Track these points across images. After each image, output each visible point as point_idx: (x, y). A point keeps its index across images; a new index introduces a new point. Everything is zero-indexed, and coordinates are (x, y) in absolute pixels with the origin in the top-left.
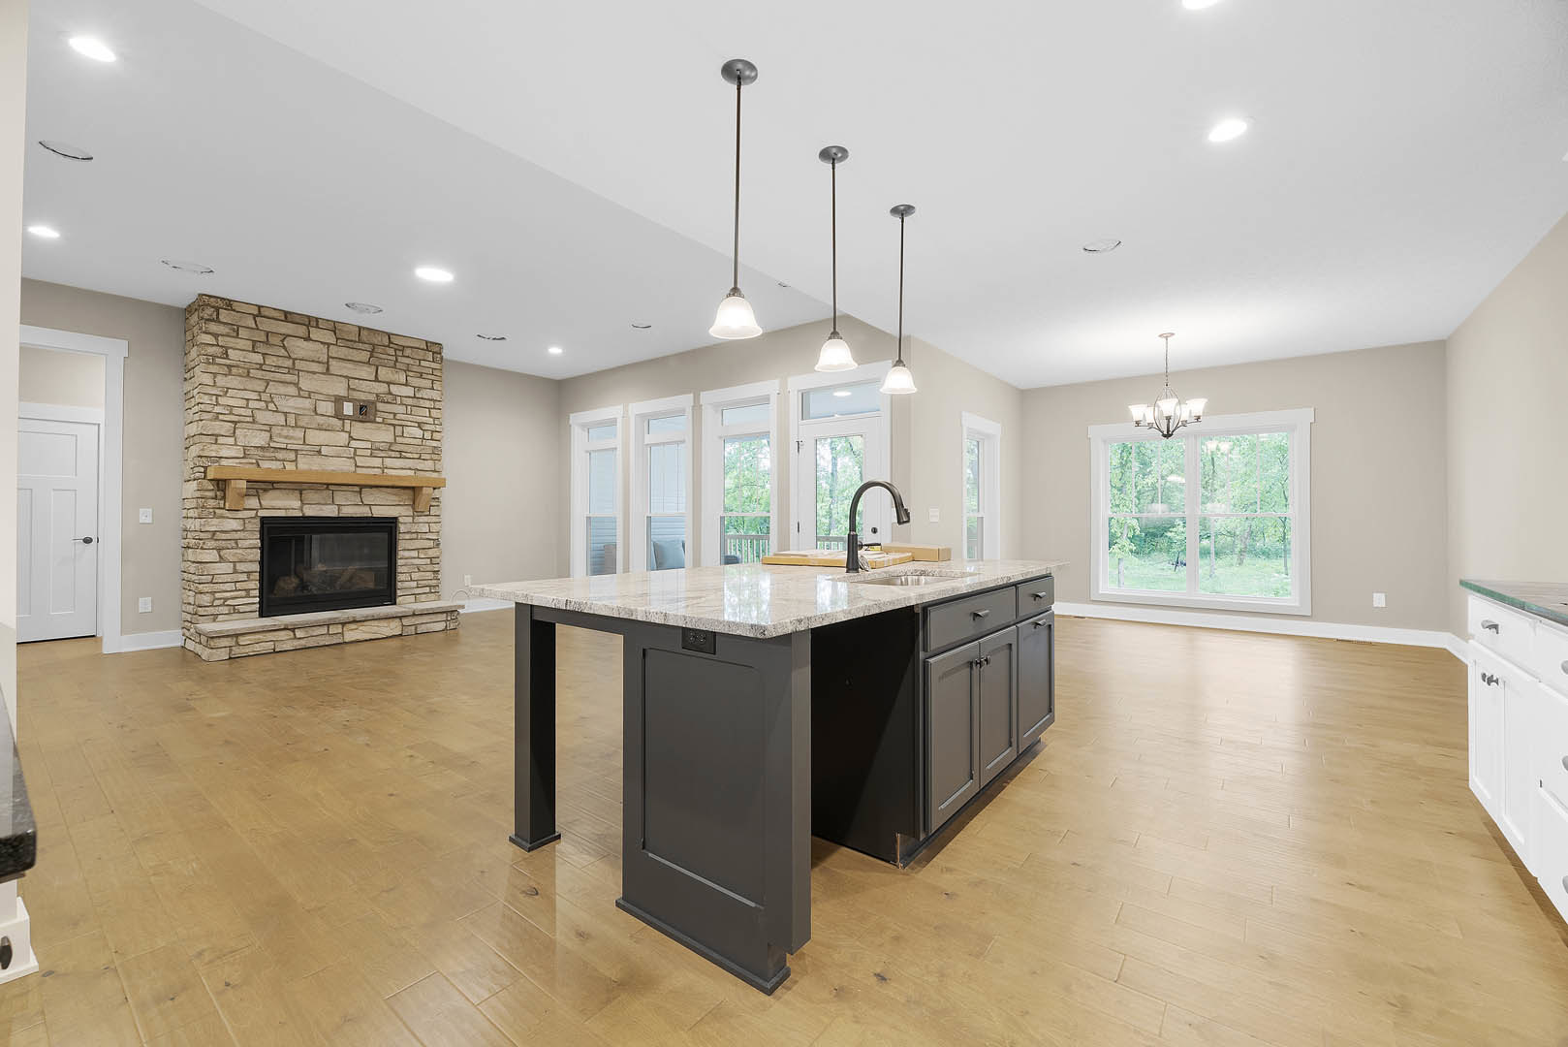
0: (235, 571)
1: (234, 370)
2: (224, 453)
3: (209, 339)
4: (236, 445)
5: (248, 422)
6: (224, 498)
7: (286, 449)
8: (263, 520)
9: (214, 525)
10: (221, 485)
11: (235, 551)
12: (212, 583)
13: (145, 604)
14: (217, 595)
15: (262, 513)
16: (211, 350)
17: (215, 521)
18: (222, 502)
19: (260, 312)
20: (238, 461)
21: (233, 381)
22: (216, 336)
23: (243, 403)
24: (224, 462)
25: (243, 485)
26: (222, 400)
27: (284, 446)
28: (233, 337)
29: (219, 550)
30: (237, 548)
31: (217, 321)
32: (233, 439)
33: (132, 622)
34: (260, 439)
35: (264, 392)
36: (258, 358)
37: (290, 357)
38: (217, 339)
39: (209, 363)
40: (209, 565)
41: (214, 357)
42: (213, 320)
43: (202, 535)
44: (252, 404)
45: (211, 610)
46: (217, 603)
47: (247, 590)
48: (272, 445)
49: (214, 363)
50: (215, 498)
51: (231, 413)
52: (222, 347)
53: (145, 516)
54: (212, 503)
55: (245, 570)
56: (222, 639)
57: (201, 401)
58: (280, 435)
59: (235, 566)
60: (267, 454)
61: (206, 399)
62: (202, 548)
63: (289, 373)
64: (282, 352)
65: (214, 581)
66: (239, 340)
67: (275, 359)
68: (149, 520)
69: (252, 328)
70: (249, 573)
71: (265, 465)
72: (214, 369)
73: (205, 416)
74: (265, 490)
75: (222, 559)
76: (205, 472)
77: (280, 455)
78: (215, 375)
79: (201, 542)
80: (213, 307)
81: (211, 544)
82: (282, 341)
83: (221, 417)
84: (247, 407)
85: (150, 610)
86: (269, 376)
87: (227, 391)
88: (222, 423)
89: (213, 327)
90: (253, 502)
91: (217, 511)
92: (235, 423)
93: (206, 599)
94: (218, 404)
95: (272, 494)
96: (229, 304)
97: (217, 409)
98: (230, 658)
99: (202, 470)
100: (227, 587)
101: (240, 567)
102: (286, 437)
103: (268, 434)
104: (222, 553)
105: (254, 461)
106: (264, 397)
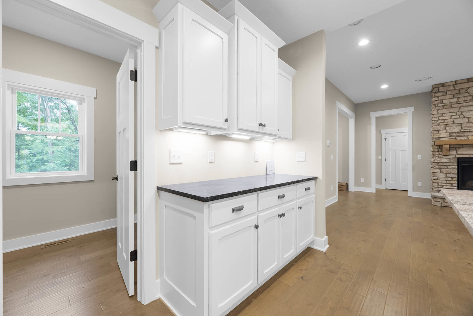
0: (446, 177)
1: (445, 107)
2: (442, 136)
3: (436, 99)
4: (446, 132)
5: (451, 124)
6: (442, 151)
7: (469, 131)
8: (458, 159)
9: (438, 160)
10: (440, 147)
11: (446, 169)
12: (437, 179)
13: (420, 184)
14: (440, 184)
15: (458, 156)
16: (436, 102)
17: (439, 159)
18: (441, 153)
19: (456, 83)
20: (447, 138)
21: (445, 111)
22: (438, 97)
23: (450, 117)
24: (442, 139)
25: (448, 146)
26: (440, 118)
27: (468, 130)
28: (445, 95)
29: (440, 169)
30: (447, 168)
31: (439, 92)
32: (445, 131)
33: (416, 189)
34: (457, 129)
35: (459, 111)
36: (456, 100)
37: (470, 95)
38: (438, 98)
39: (436, 107)
40: (436, 174)
41: (437, 104)
42: (437, 92)
43: (434, 164)
44: (453, 117)
45: (437, 189)
46: (439, 186)
47: (452, 184)
48: (462, 131)
49: (438, 106)
50: (439, 151)
51: (444, 122)
52: (440, 100)
53: (419, 157)
54: (437, 153)
55: (451, 177)
56: (438, 199)
57: (433, 120)
58: (466, 127)
59: (446, 175)
60: (459, 134)
61: (435, 119)
62: (434, 168)
63: (470, 102)
64: (467, 94)
65: (438, 179)
66: (448, 96)
67: (463, 98)
68: (421, 159)
69: (453, 90)
70: (452, 178)
71: (459, 138)
72: (437, 108)
73: (434, 125)
74: (459, 148)
75: (441, 172)
76: (435, 143)
77: (466, 134)
78: (438, 110)
79: (433, 166)
80: (437, 88)
81: (437, 167)
82: (467, 90)
83: (440, 124)
84: (451, 118)
85: (421, 186)
86: (460, 105)
87: (443, 115)
88: (440, 126)
89: (437, 94)
90: (454, 152)
91: (439, 156)
92: (446, 125)
93: (435, 185)
94: (439, 120)
95: (462, 149)
96: (443, 85)
97: (439, 122)
98: (441, 206)
99: (434, 142)
100: (443, 182)
101: (448, 175)
102: (469, 127)
103: (460, 127)
104: (441, 170)
105: (454, 137)
106: (458, 113)
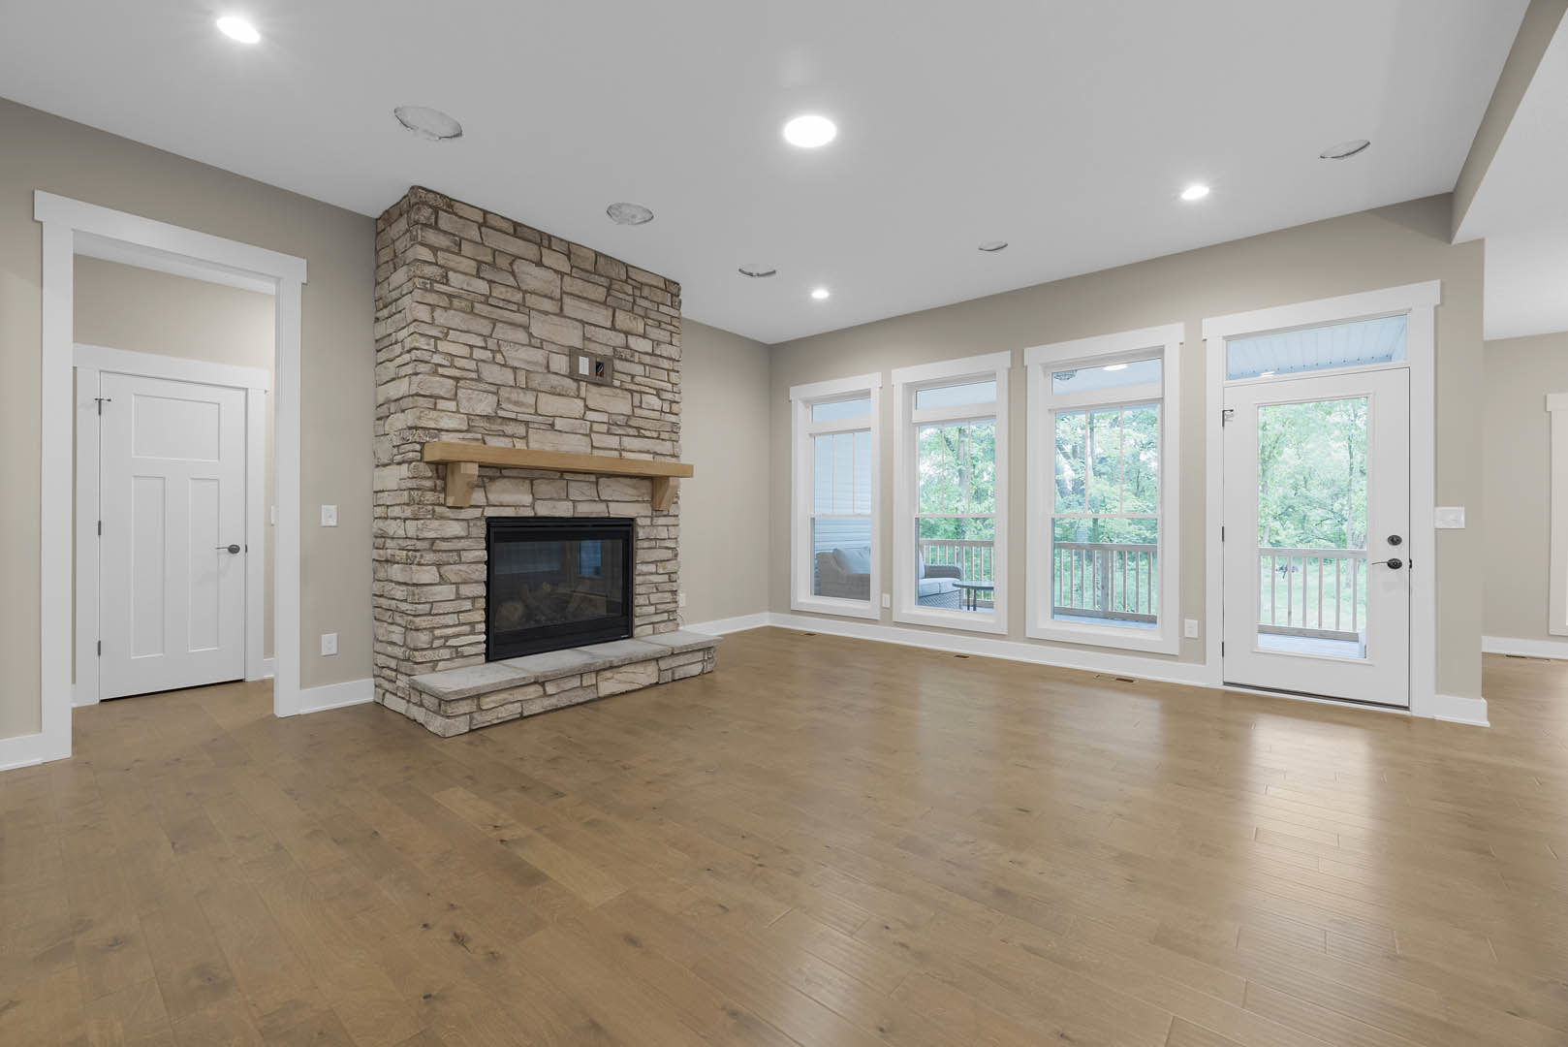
0: (458, 597)
1: (456, 303)
2: (445, 423)
3: (425, 254)
4: (458, 412)
5: (472, 379)
6: (444, 490)
7: (516, 420)
8: (490, 521)
9: (433, 529)
10: (443, 469)
11: (458, 567)
12: (430, 614)
13: (329, 643)
14: (437, 632)
15: (491, 512)
16: (429, 271)
17: (436, 523)
18: (442, 496)
19: (486, 220)
20: (461, 435)
21: (454, 319)
22: (434, 250)
23: (465, 351)
24: (445, 437)
25: (473, 470)
26: (443, 346)
27: (513, 416)
28: (453, 253)
29: (439, 565)
30: (460, 563)
31: (436, 227)
32: (454, 403)
33: (315, 671)
34: (485, 405)
35: (491, 336)
36: (482, 287)
37: (519, 288)
38: (435, 255)
39: (426, 290)
40: (426, 589)
41: (433, 281)
42: (430, 226)
43: (419, 545)
44: (478, 354)
45: (429, 655)
46: (437, 643)
47: (472, 624)
48: (501, 413)
49: (432, 290)
50: (434, 490)
51: (452, 366)
52: (441, 266)
53: (329, 516)
54: (430, 497)
55: (470, 595)
56: (461, 703)
57: (417, 345)
58: (509, 400)
59: (457, 589)
60: (494, 427)
61: (422, 343)
62: (419, 564)
63: (518, 311)
64: (511, 281)
65: (434, 612)
66: (461, 259)
67: (503, 289)
68: (333, 523)
69: (477, 243)
70: (474, 599)
71: (494, 442)
72: (432, 298)
73: (422, 368)
74: (492, 479)
75: (443, 580)
76: (421, 452)
77: (509, 429)
78: (433, 307)
79: (418, 554)
80: (431, 207)
81: (429, 557)
82: (511, 264)
83: (441, 370)
84: (471, 358)
85: (334, 651)
86: (497, 313)
87: (447, 334)
88: (442, 379)
89: (431, 237)
90: (478, 497)
91: (437, 509)
92: (457, 379)
93: (423, 639)
94: (436, 352)
95: (499, 484)
96: (450, 204)
97: (437, 359)
98: (471, 731)
99: (418, 447)
100: (451, 619)
101: (465, 590)
102: (516, 403)
103: (495, 398)
104: (442, 571)
105: (480, 436)
106: (491, 344)
